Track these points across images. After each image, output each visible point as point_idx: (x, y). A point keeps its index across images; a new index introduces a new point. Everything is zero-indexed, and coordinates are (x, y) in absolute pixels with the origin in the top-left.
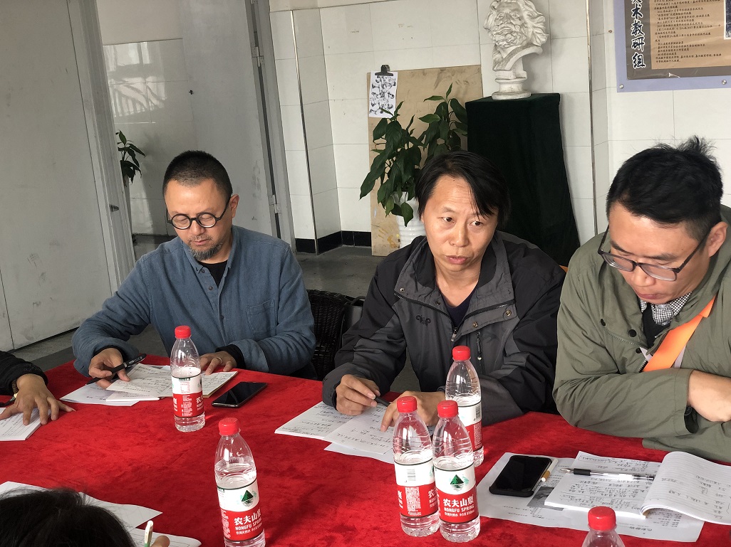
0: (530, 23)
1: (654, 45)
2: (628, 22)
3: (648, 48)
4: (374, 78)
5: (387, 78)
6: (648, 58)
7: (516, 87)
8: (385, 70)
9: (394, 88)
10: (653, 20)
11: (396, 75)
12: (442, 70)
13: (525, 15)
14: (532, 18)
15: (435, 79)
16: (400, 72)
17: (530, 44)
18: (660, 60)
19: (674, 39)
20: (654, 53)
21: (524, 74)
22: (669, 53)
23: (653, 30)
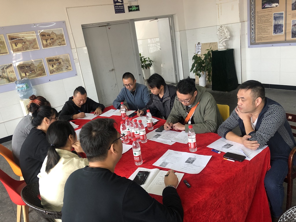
0: (226, 33)
1: (256, 37)
2: (251, 31)
3: (255, 38)
4: (197, 45)
5: (199, 45)
6: (255, 40)
7: (223, 48)
8: (199, 43)
9: (201, 47)
10: (256, 31)
11: (201, 44)
12: (211, 43)
13: (225, 31)
14: (227, 32)
15: (209, 45)
16: (202, 44)
17: (226, 38)
18: (258, 40)
19: (261, 36)
20: (256, 39)
21: (225, 45)
22: (260, 39)
23: (256, 33)
